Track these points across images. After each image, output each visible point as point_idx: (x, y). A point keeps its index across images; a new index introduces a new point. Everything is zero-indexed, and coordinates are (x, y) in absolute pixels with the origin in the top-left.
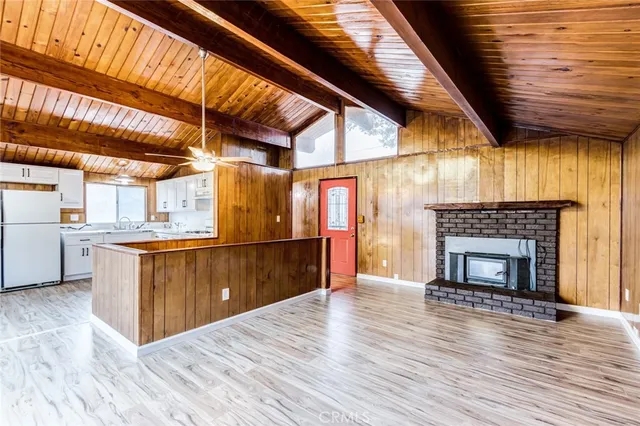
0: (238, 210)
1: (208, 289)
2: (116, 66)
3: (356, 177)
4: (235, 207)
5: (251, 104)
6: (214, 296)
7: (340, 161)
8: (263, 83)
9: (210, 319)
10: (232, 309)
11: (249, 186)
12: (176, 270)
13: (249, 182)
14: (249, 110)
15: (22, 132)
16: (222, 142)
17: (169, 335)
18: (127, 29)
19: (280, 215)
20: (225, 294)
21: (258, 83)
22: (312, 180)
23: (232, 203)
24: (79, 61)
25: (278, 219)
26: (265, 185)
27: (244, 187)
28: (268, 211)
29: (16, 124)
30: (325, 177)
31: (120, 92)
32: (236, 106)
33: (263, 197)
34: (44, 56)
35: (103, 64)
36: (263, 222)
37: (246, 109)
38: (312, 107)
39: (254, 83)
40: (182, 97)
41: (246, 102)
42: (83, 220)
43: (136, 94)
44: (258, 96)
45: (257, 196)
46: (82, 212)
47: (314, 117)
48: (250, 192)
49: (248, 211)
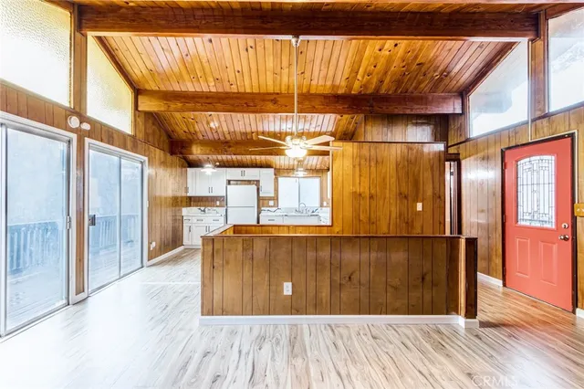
0: (357, 196)
1: (267, 279)
2: (255, 84)
3: (572, 136)
4: (354, 193)
5: (386, 73)
6: (273, 288)
7: (538, 114)
8: (389, 43)
9: (268, 311)
10: (293, 307)
11: (373, 169)
12: (233, 254)
13: (373, 164)
14: (387, 80)
15: (230, 147)
16: (365, 124)
17: (226, 315)
18: (247, 50)
19: (422, 201)
20: (287, 289)
21: (383, 46)
22: (491, 151)
23: (349, 189)
24: (234, 89)
25: (419, 207)
26: (397, 165)
27: (365, 171)
28: (403, 196)
29: (227, 142)
30: (513, 144)
31: (262, 103)
32: (368, 82)
33: (393, 180)
34: (217, 93)
35: (247, 86)
36: (394, 211)
37: (382, 82)
38: (481, 46)
39: (378, 47)
40: (313, 91)
41: (378, 74)
42: (276, 205)
43: (275, 101)
44: (389, 61)
45: (384, 179)
46: (276, 199)
47: (492, 60)
48: (373, 176)
49: (371, 197)
